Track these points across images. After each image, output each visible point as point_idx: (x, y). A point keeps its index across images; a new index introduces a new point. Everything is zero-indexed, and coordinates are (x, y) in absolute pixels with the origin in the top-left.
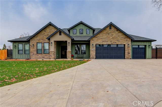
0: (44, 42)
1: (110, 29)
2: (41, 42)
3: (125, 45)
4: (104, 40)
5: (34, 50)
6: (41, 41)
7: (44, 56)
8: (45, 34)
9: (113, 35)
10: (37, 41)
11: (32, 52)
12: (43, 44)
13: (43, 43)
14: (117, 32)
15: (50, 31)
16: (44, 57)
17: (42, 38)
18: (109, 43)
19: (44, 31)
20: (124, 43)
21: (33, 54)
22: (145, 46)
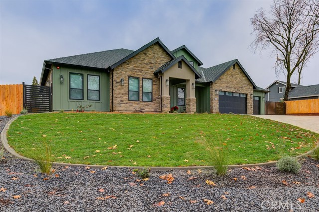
0: (143, 77)
1: (234, 69)
2: (136, 76)
3: (246, 95)
4: (228, 85)
5: (123, 91)
6: (138, 74)
7: (143, 106)
8: (144, 59)
9: (236, 78)
10: (129, 74)
11: (119, 96)
12: (141, 81)
13: (141, 78)
14: (240, 75)
15: (153, 55)
16: (143, 108)
17: (139, 67)
18: (233, 90)
19: (144, 54)
20: (247, 93)
21: (121, 101)
22: (260, 97)
